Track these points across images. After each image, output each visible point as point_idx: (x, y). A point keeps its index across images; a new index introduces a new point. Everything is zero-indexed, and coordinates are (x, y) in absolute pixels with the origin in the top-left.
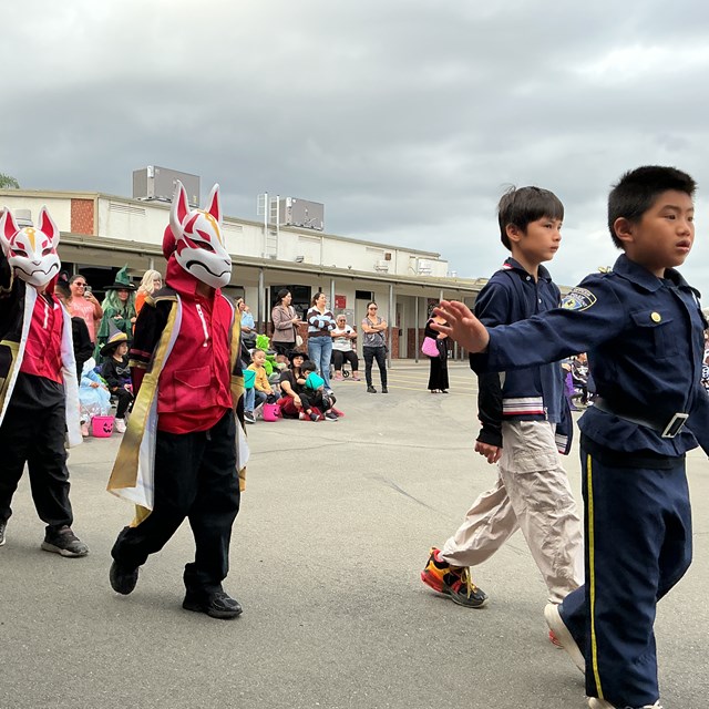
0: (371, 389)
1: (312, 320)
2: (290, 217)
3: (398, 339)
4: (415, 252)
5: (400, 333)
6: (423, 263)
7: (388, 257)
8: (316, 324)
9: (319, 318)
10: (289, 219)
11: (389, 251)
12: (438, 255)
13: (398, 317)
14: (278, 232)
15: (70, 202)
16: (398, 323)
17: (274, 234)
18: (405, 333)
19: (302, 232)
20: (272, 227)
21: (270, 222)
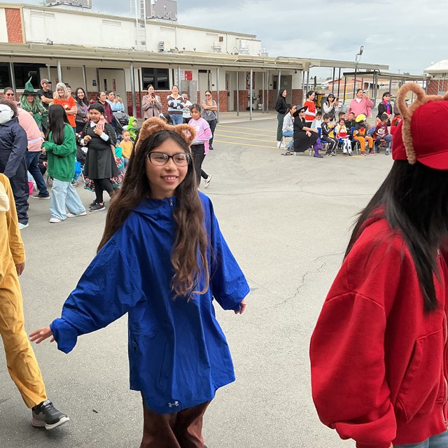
1: (170, 102)
2: (154, 12)
3: (227, 99)
4: (240, 35)
5: (228, 95)
6: (244, 43)
7: (221, 39)
10: (153, 13)
11: (222, 35)
12: (255, 36)
13: (227, 84)
14: (146, 25)
15: (4, 10)
16: (227, 88)
17: (143, 27)
18: (232, 95)
19: (162, 24)
20: (142, 22)
21: (140, 18)
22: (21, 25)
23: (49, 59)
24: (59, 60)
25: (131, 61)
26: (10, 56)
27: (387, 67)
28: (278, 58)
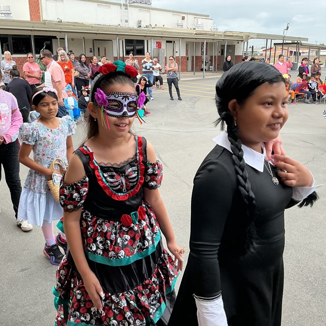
0: (172, 98)
1: (144, 66)
3: (187, 62)
4: (197, 15)
5: (188, 59)
6: (200, 21)
7: (183, 18)
8: (146, 68)
9: (147, 64)
11: (184, 15)
12: (208, 16)
13: (187, 51)
14: (128, 8)
16: (187, 54)
17: (126, 9)
18: (190, 59)
19: (140, 7)
20: (126, 5)
21: (124, 3)
22: (39, 8)
23: (59, 33)
24: (66, 34)
25: (117, 35)
26: (31, 30)
27: (307, 39)
28: (225, 32)
